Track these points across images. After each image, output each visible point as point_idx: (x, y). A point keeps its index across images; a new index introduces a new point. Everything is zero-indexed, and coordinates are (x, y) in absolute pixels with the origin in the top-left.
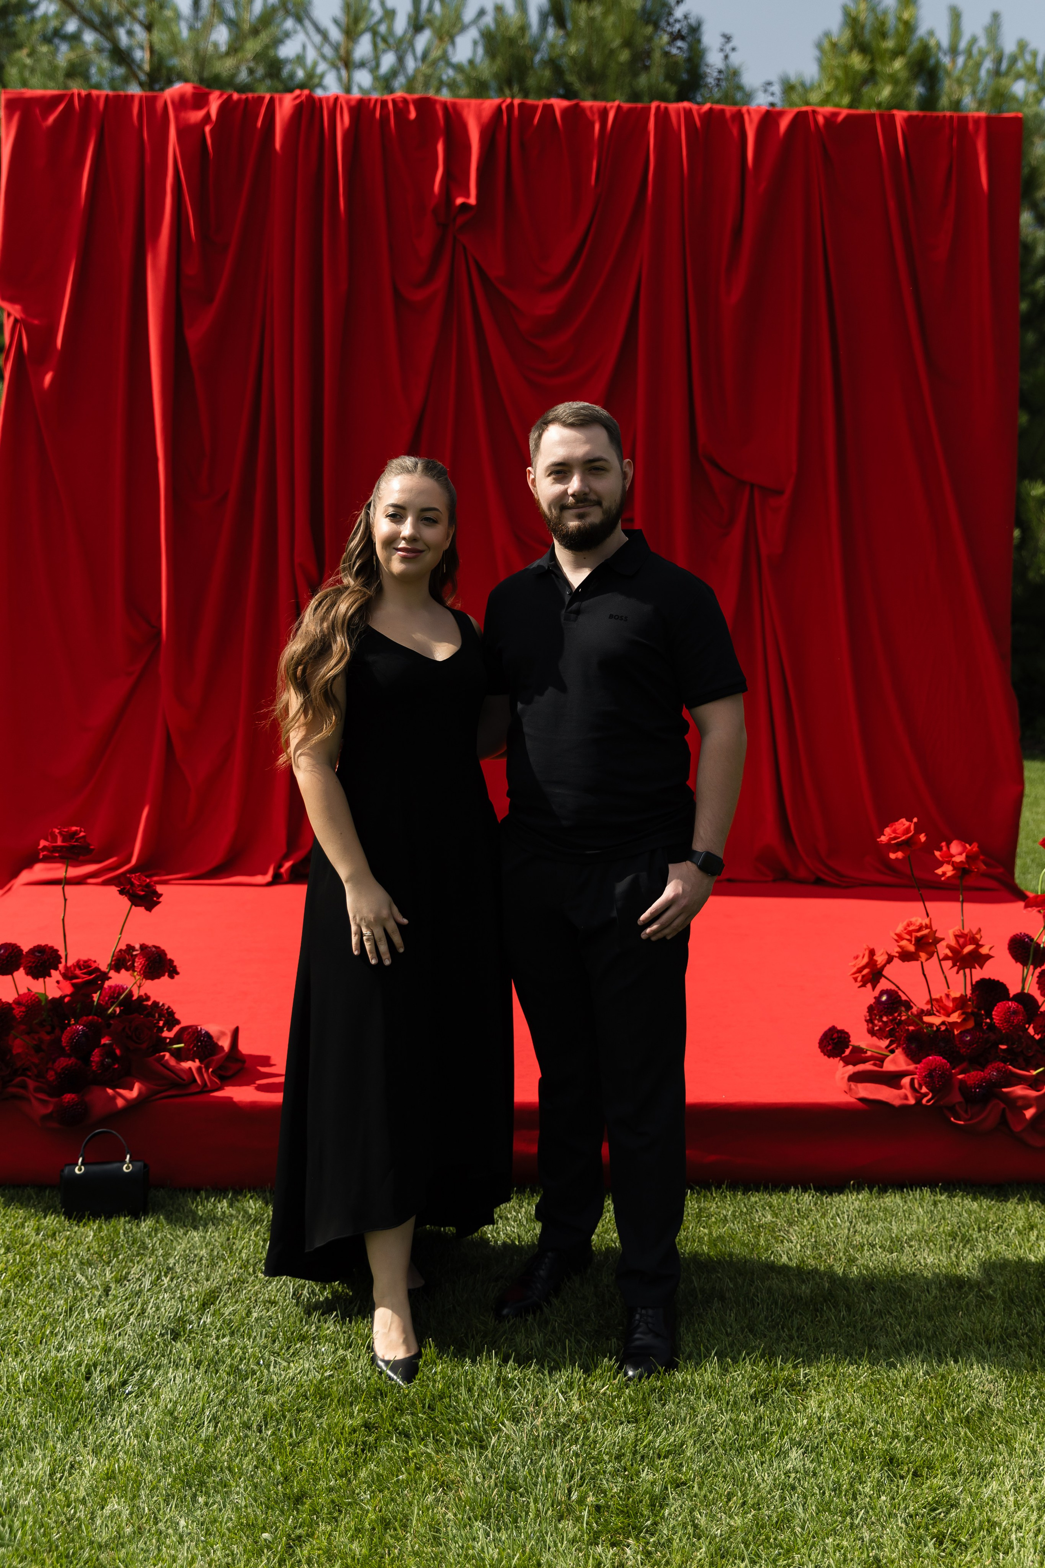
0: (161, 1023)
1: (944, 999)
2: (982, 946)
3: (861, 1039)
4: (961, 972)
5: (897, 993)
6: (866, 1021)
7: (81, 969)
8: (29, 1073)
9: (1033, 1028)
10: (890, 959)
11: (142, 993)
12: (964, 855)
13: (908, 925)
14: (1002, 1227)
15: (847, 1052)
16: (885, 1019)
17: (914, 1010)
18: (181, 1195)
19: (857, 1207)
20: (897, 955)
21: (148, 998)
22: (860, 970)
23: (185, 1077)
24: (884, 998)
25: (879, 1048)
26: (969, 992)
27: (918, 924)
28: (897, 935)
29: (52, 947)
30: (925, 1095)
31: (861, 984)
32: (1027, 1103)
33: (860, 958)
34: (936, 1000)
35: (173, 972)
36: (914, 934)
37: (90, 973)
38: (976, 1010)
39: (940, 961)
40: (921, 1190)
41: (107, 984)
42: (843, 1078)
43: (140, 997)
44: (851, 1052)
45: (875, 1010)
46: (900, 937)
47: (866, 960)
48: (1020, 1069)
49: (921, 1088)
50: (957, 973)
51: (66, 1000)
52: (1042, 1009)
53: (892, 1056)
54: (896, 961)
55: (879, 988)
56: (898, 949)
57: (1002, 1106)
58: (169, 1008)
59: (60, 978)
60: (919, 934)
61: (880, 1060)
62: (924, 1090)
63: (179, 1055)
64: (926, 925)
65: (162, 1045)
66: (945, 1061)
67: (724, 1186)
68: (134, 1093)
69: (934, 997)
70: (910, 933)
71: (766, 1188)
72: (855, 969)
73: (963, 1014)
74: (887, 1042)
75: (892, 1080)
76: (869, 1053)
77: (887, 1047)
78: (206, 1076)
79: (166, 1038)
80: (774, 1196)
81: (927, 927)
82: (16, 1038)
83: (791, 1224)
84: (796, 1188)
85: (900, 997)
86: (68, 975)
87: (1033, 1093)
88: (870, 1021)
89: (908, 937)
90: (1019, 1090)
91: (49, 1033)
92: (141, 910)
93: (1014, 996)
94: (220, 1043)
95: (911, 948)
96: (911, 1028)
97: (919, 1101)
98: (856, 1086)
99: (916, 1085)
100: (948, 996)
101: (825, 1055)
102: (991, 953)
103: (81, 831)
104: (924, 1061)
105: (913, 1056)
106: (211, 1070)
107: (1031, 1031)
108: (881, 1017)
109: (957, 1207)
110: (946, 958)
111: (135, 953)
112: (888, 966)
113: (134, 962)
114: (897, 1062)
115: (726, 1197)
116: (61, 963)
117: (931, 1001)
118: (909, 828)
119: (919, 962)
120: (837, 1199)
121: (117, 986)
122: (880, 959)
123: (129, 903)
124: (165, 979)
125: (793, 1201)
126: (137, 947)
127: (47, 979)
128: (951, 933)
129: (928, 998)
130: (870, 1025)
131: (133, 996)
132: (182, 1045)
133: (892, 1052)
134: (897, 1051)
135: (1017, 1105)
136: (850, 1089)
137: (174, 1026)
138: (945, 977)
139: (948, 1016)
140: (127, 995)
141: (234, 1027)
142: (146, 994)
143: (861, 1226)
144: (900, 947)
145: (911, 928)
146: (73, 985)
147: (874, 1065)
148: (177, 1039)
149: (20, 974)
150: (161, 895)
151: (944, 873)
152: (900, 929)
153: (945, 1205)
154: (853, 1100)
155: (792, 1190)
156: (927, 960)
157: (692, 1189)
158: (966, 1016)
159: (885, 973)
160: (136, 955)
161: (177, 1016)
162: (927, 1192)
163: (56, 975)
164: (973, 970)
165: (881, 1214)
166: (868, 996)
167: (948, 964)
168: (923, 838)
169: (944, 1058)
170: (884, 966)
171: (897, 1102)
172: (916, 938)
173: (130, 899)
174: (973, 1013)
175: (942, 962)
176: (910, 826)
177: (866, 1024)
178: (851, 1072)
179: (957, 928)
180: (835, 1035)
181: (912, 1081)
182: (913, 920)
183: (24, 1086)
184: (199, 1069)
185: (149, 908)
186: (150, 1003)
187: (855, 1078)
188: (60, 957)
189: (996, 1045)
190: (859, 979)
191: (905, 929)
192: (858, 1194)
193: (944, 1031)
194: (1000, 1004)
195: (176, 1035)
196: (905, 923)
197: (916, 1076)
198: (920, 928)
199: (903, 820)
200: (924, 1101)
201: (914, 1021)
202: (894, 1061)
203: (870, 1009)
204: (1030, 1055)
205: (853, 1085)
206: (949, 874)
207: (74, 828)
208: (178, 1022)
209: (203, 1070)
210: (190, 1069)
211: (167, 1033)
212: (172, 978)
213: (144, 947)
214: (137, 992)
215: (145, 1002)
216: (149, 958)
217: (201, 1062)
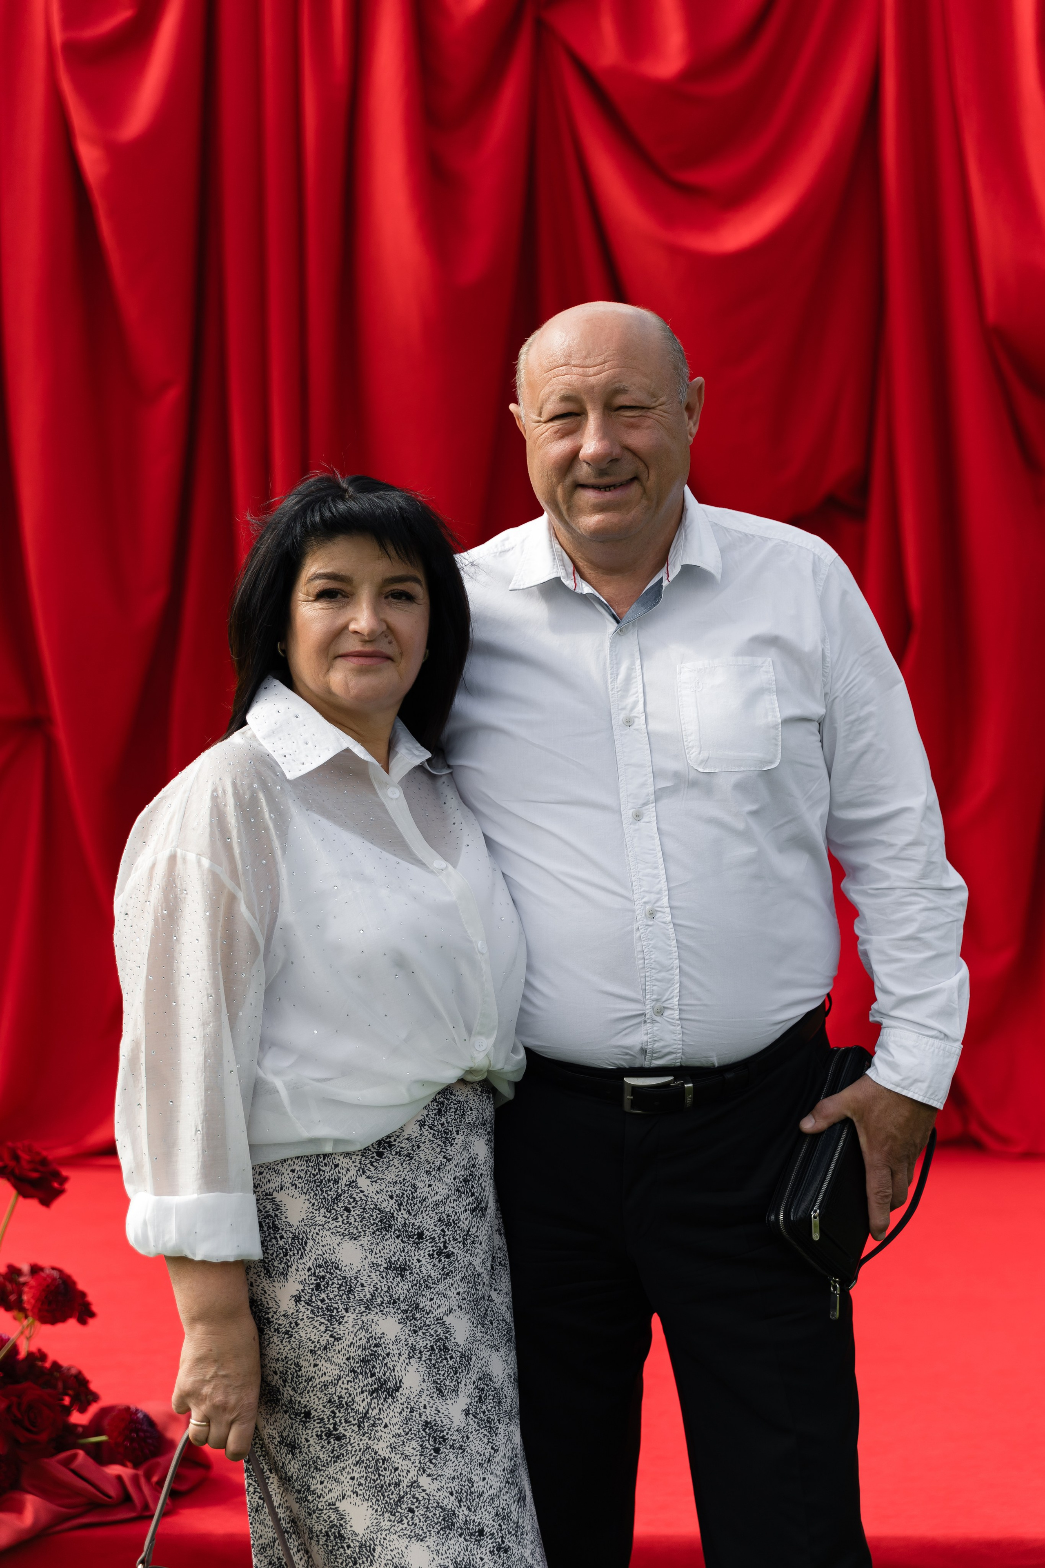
0: (67, 1401)
11: (34, 1349)
21: (43, 1356)
23: (111, 1492)
35: (84, 1312)
43: (30, 1355)
58: (80, 1373)
63: (101, 1456)
65: (71, 1438)
79: (76, 1426)
92: (32, 1205)
94: (169, 1434)
106: (155, 1479)
111: (22, 1279)
113: (20, 1294)
123: (14, 1193)
124: (72, 1323)
126: (25, 1268)
131: (18, 1352)
132: (103, 1438)
137: (89, 1403)
140: (7, 1352)
142: (40, 1350)
148: (95, 1428)
160: (24, 1284)
161: (93, 1387)
173: (16, 1187)
184: (135, 1479)
185: (46, 1202)
186: (48, 1365)
195: (91, 1420)
208: (95, 1398)
209: (143, 1481)
210: (119, 1478)
211: (78, 1418)
212: (83, 1321)
213: (36, 1270)
214: (24, 1349)
215: (40, 1363)
216: (48, 1286)
217: (136, 1466)
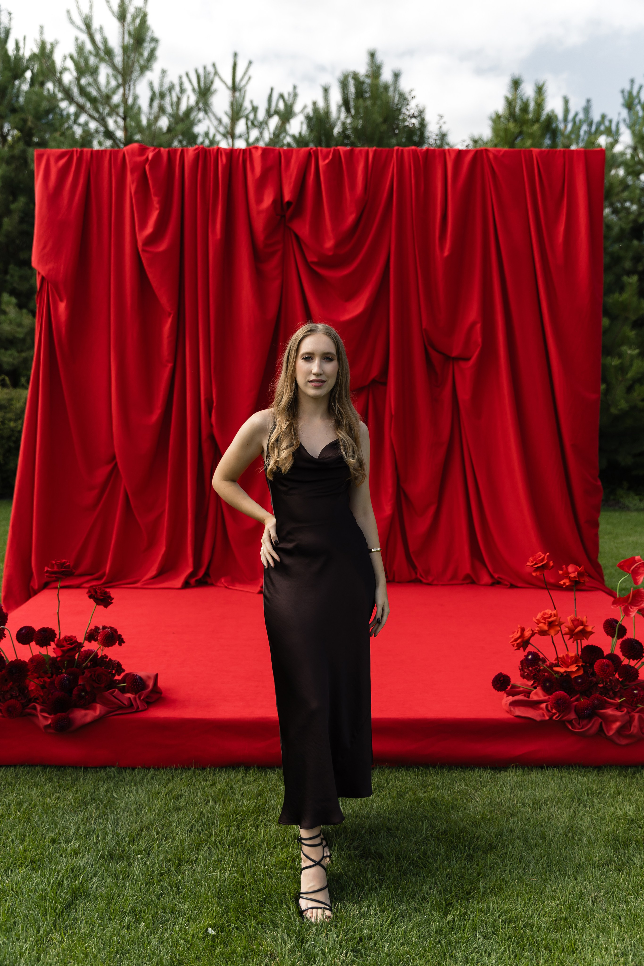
0: (114, 672)
1: (565, 657)
2: (587, 626)
3: (517, 680)
4: (575, 642)
5: (538, 654)
6: (519, 669)
7: (66, 642)
8: (38, 701)
9: (618, 674)
10: (533, 634)
11: (103, 654)
12: (576, 573)
13: (544, 614)
14: (601, 792)
15: (509, 687)
16: (530, 669)
17: (548, 663)
18: (124, 771)
19: (515, 780)
20: (537, 632)
21: (106, 657)
22: (516, 640)
23: (126, 703)
24: (530, 657)
25: (528, 686)
26: (580, 653)
27: (549, 614)
28: (537, 620)
29: (51, 629)
30: (555, 714)
31: (516, 648)
32: (615, 719)
33: (516, 633)
34: (560, 658)
35: (121, 641)
36: (547, 620)
37: (71, 644)
38: (584, 664)
39: (563, 635)
40: (553, 770)
41: (83, 649)
42: (506, 704)
43: (102, 656)
44: (511, 688)
45: (525, 663)
46: (539, 622)
47: (519, 634)
48: (610, 699)
49: (552, 710)
50: (573, 642)
51: (58, 659)
52: (623, 663)
53: (535, 690)
54: (537, 636)
55: (528, 650)
56: (537, 629)
57: (600, 720)
58: (118, 662)
59: (55, 646)
60: (550, 620)
61: (528, 693)
62: (554, 711)
63: (123, 690)
64: (554, 614)
65: (113, 684)
66: (566, 694)
67: (437, 767)
68: (98, 712)
69: (559, 656)
70: (545, 619)
71: (462, 768)
72: (513, 640)
73: (576, 666)
74: (532, 682)
75: (535, 705)
76: (521, 689)
77: (532, 685)
78: (138, 702)
79: (116, 680)
80: (466, 774)
81: (555, 615)
82: (31, 681)
83: (476, 791)
84: (480, 769)
85: (539, 656)
86: (59, 645)
87: (618, 713)
88: (522, 670)
89: (544, 621)
90: (610, 711)
91: (49, 678)
92: (102, 607)
93: (607, 655)
94: (147, 683)
95: (546, 628)
96: (546, 674)
97: (551, 718)
98: (514, 708)
99: (549, 708)
100: (567, 655)
101: (496, 689)
102: (593, 631)
103: (67, 562)
104: (554, 694)
105: (547, 690)
106: (142, 698)
107: (617, 676)
108: (528, 668)
109: (574, 781)
110: (566, 634)
112: (532, 638)
113: (99, 636)
114: (538, 695)
115: (438, 773)
116: (56, 638)
117: (557, 659)
118: (544, 558)
119: (550, 636)
120: (504, 774)
121: (89, 650)
122: (527, 633)
123: (95, 604)
124: (117, 646)
125: (478, 776)
126: (101, 627)
127: (48, 647)
128: (569, 618)
129: (556, 656)
130: (522, 672)
131: (98, 656)
132: (125, 684)
133: (535, 688)
134: (538, 688)
135: (608, 720)
136: (510, 711)
137: (121, 673)
138: (566, 645)
139: (568, 667)
140: (94, 655)
141: (156, 673)
142: (105, 655)
143: (518, 792)
144: (538, 627)
145: (546, 616)
146: (62, 651)
147: (525, 696)
148: (122, 681)
149: (33, 644)
150: (113, 599)
151: (565, 584)
152: (539, 616)
153: (568, 779)
154: (512, 717)
155: (477, 769)
156: (555, 635)
157: (418, 768)
158: (579, 668)
159: (531, 641)
160: (100, 632)
161: (123, 667)
162: (556, 771)
163: (53, 645)
164: (582, 641)
165: (530, 784)
166: (521, 655)
167: (567, 637)
168: (551, 563)
169: (566, 692)
170: (530, 637)
171: (538, 719)
172: (548, 621)
173: (95, 601)
174: (582, 666)
175: (564, 636)
176: (544, 557)
177: (519, 671)
178: (511, 700)
179: (572, 616)
180: (502, 679)
181: (547, 706)
182: (547, 611)
183: (35, 708)
184: (135, 698)
185: (106, 606)
186: (107, 660)
187: (514, 704)
188: (56, 634)
189: (597, 683)
190: (515, 645)
191: (542, 617)
192: (516, 772)
193: (565, 676)
194: (598, 661)
195: (122, 678)
196: (542, 613)
197: (549, 703)
198: (551, 616)
199: (540, 553)
200: (554, 718)
201: (548, 670)
202: (536, 694)
203: (522, 662)
204: (617, 690)
205: (512, 709)
206: (567, 584)
207: (64, 560)
208: (124, 671)
209: (137, 699)
210: (129, 698)
211: (117, 677)
212: (120, 644)
213: (104, 628)
214: (100, 654)
215: (105, 659)
216: (106, 635)
217: (136, 694)
